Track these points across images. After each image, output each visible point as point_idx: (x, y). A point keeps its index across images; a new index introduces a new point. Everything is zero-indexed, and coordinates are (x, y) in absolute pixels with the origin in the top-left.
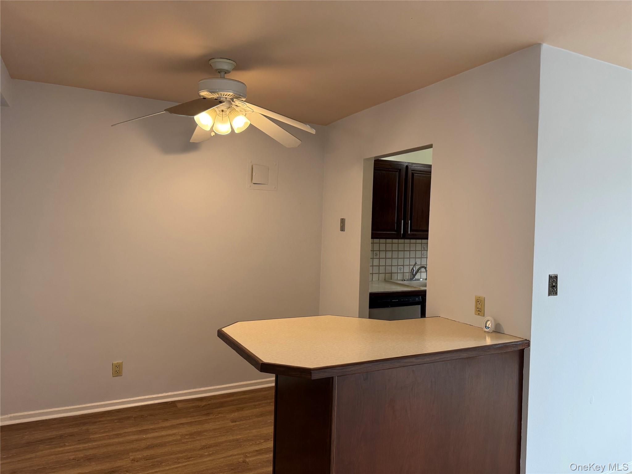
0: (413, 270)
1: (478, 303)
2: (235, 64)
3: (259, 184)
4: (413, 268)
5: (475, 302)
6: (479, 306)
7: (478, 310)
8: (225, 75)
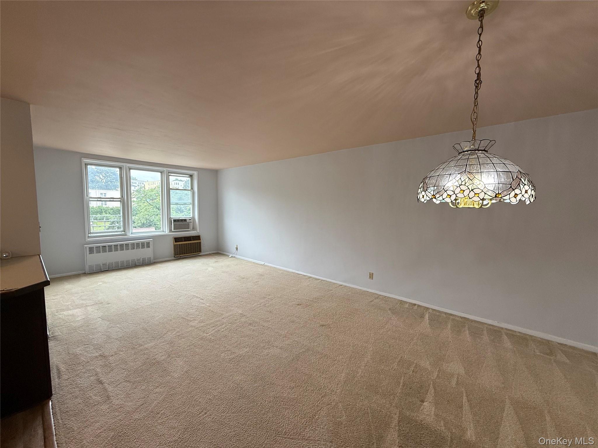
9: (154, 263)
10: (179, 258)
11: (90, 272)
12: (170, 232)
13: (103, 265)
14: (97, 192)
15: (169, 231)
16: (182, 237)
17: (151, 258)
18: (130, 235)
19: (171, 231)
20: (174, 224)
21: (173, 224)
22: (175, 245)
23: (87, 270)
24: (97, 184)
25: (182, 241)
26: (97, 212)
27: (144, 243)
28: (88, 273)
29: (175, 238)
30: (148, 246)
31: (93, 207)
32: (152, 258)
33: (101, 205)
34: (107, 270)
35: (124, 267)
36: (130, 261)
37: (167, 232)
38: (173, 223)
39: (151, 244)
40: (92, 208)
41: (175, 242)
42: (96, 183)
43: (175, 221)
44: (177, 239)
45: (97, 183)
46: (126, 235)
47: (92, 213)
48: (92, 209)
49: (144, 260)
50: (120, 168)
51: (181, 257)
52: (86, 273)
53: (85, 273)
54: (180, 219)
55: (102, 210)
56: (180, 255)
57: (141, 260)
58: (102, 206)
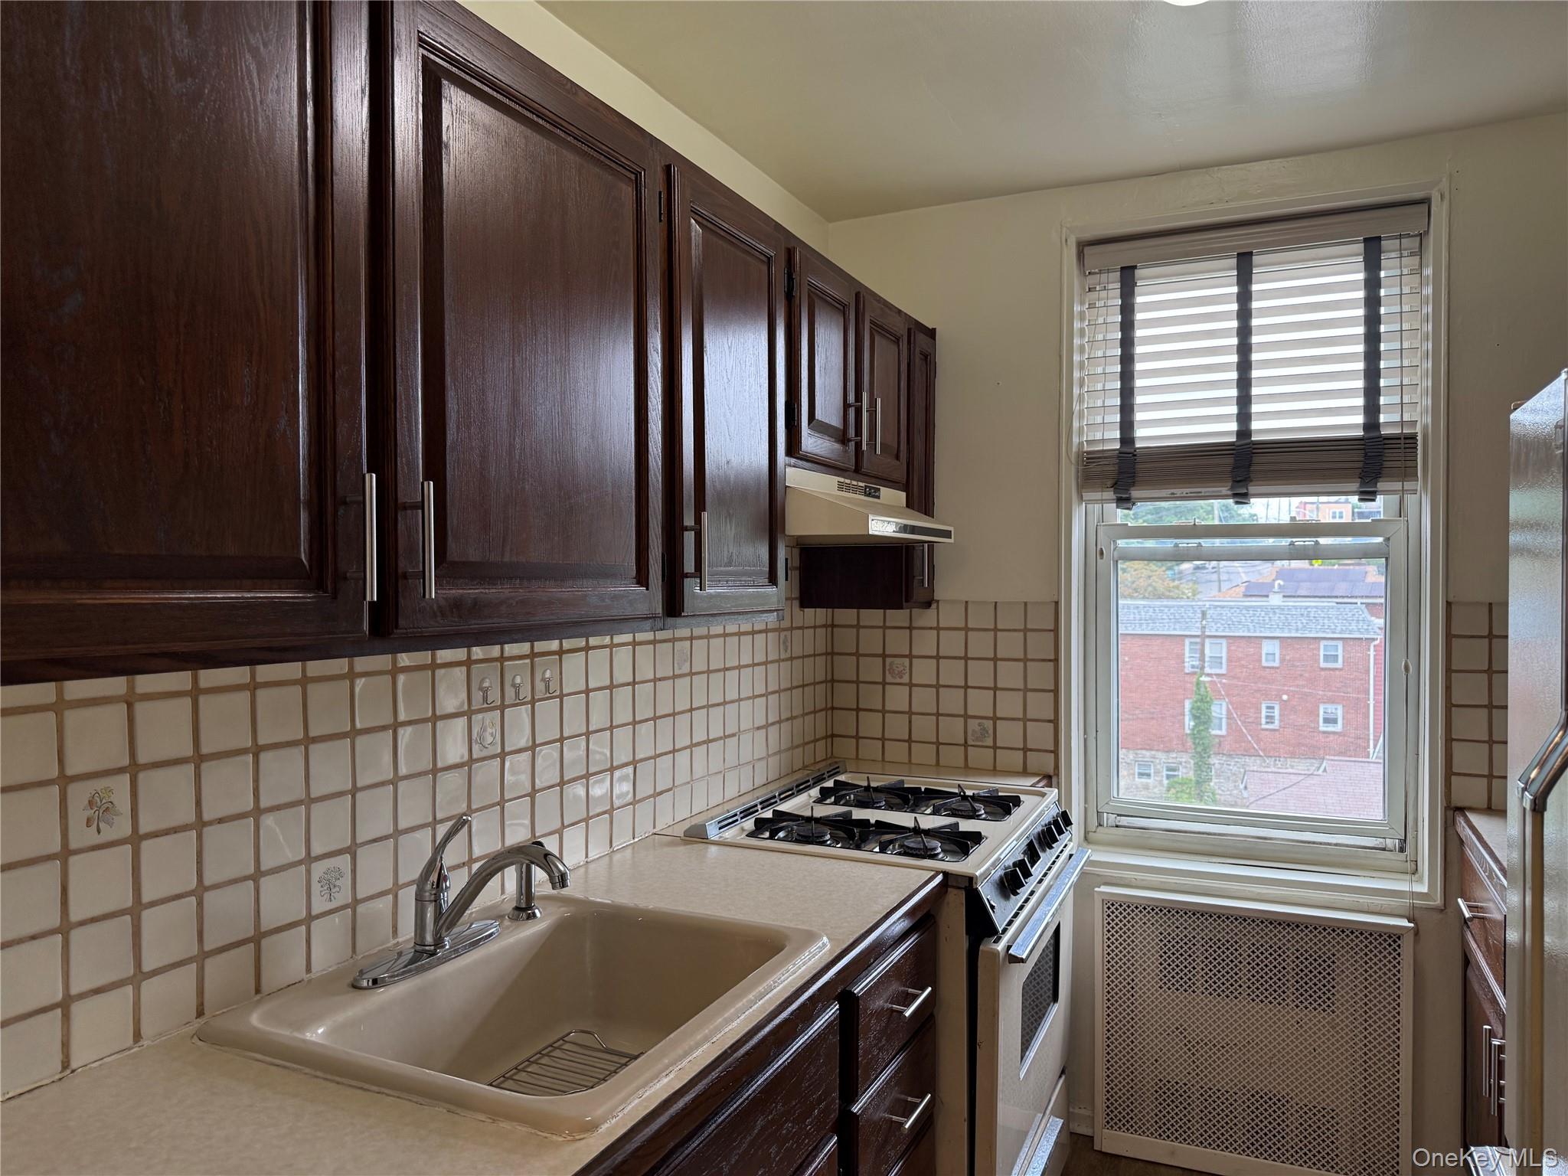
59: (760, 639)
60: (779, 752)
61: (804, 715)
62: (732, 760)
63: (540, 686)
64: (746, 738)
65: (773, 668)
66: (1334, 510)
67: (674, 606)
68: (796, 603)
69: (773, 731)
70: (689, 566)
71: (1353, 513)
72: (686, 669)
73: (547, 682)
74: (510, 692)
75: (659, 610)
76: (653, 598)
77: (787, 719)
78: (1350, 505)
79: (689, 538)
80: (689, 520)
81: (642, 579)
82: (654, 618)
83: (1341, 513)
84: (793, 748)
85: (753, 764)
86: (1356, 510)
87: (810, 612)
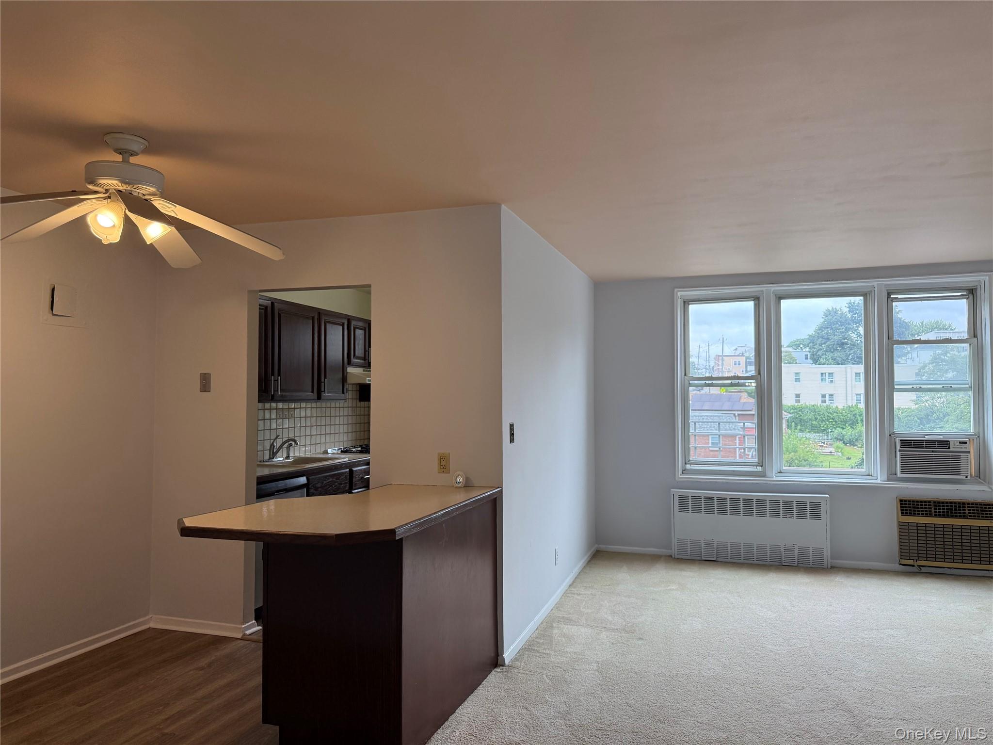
0: (273, 447)
1: (442, 460)
2: (147, 143)
3: (63, 316)
4: (273, 443)
5: (438, 460)
6: (443, 463)
7: (442, 467)
8: (131, 157)
9: (832, 567)
10: (915, 569)
11: (680, 557)
12: (888, 480)
13: (706, 544)
14: (849, 370)
15: (885, 477)
16: (929, 502)
17: (825, 550)
18: (774, 477)
19: (891, 475)
20: (902, 455)
21: (898, 454)
22: (902, 526)
23: (674, 551)
24: (852, 352)
25: (926, 515)
26: (845, 422)
27: (805, 503)
28: (677, 557)
29: (901, 501)
30: (816, 513)
31: (837, 407)
32: (827, 554)
33: (854, 404)
34: (715, 559)
35: (752, 562)
36: (768, 549)
37: (879, 477)
38: (900, 451)
39: (824, 508)
40: (835, 412)
41: (903, 514)
42: (849, 347)
43: (905, 444)
44: (908, 506)
45: (851, 349)
46: (764, 476)
47: (834, 423)
48: (835, 414)
49: (803, 552)
50: (757, 299)
51: (924, 570)
52: (673, 557)
53: (671, 556)
54: (927, 438)
55: (855, 415)
56: (920, 563)
57: (796, 551)
58: (856, 406)
59: (346, 409)
60: (352, 440)
61: (360, 431)
62: (337, 439)
63: (290, 415)
64: (341, 435)
65: (349, 417)
66: (735, 360)
67: (319, 398)
68: (358, 400)
69: (350, 434)
70: (323, 390)
71: (746, 362)
72: (324, 415)
73: (292, 414)
74: (284, 416)
75: (316, 398)
76: (315, 396)
77: (354, 432)
78: (744, 358)
79: (323, 384)
80: (323, 380)
81: (313, 392)
82: (315, 399)
83: (739, 362)
84: (356, 440)
85: (343, 441)
86: (748, 360)
87: (362, 403)
